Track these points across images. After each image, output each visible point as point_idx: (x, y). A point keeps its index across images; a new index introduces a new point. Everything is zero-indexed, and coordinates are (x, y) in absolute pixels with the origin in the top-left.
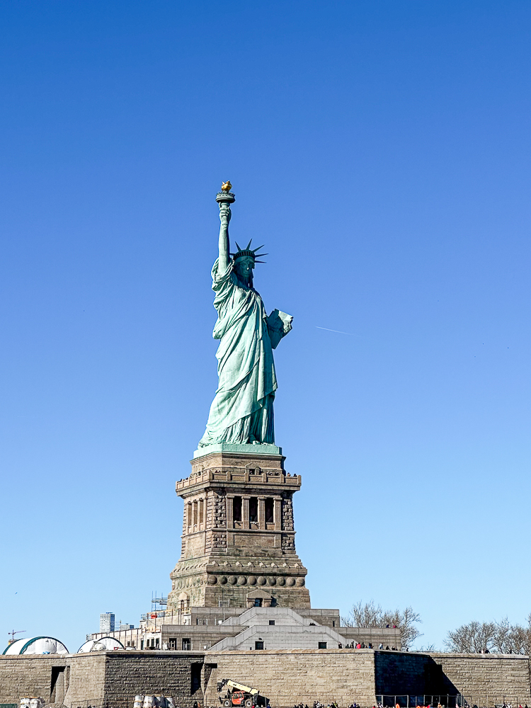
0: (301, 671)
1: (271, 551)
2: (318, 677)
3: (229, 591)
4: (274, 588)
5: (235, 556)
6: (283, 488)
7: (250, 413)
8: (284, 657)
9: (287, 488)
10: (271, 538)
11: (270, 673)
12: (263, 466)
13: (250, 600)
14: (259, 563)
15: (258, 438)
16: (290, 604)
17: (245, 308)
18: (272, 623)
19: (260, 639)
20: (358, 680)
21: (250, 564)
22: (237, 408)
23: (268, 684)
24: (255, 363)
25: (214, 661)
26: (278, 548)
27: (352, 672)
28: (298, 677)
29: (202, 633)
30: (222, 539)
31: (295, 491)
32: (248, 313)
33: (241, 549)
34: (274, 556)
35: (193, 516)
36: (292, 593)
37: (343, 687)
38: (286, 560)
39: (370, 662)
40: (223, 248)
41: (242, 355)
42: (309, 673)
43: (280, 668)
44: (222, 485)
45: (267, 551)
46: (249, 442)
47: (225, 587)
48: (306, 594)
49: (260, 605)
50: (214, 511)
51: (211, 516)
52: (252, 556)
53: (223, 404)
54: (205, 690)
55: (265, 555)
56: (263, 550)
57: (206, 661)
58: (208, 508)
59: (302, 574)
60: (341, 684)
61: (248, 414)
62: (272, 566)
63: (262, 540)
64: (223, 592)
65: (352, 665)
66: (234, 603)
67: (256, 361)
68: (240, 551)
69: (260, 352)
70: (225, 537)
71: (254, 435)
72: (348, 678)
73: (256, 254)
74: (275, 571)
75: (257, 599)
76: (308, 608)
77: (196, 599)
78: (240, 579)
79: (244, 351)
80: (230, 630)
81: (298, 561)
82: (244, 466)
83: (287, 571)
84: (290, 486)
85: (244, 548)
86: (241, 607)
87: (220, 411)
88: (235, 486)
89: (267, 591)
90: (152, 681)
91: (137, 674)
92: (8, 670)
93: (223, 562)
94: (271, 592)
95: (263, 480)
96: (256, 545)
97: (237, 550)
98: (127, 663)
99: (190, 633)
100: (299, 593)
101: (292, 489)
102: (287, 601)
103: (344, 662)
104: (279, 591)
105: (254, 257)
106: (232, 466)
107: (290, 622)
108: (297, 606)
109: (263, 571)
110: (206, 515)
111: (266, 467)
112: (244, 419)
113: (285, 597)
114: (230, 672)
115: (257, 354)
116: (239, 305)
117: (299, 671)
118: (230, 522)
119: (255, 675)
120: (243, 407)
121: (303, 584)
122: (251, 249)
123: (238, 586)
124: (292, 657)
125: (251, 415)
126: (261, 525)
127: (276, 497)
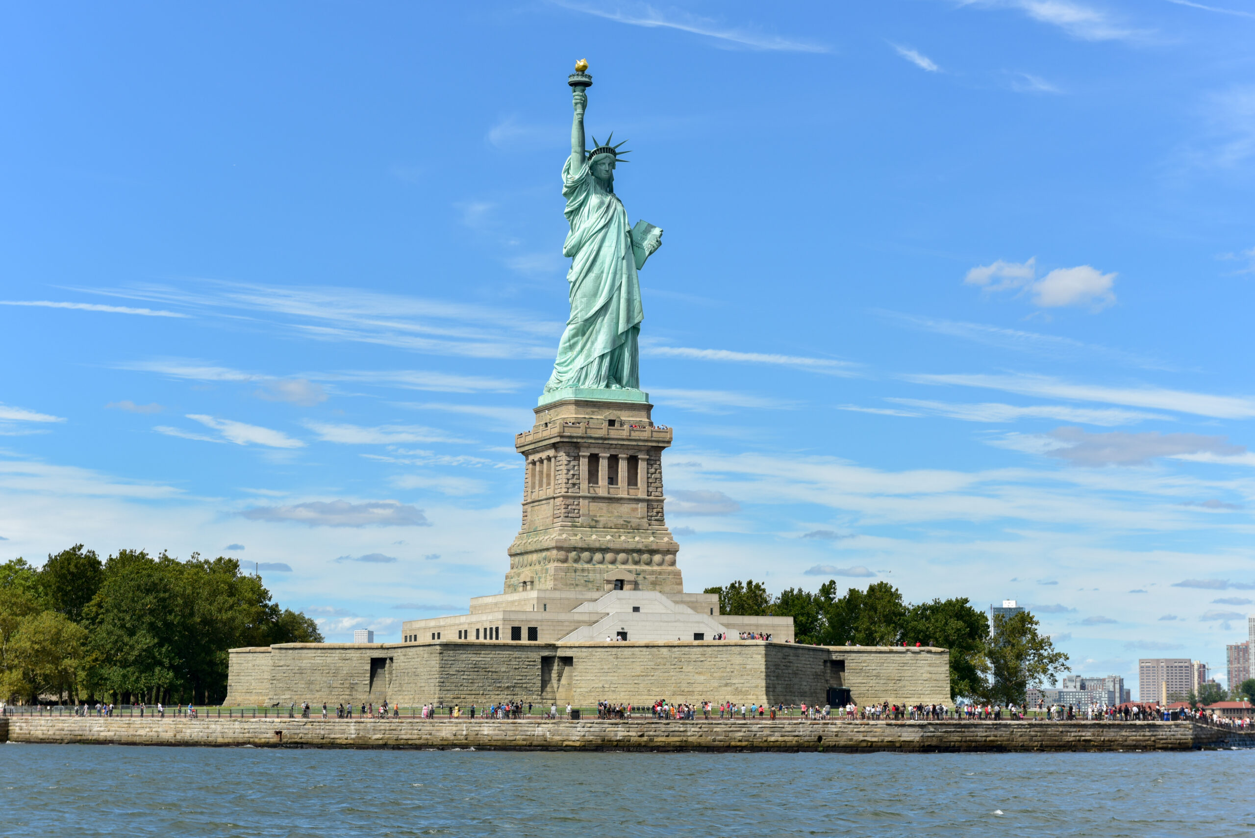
0: (676, 666)
1: (635, 522)
2: (697, 673)
3: (583, 570)
4: (637, 567)
5: (592, 527)
6: (650, 444)
7: (609, 350)
8: (655, 649)
9: (654, 444)
10: (634, 506)
11: (638, 669)
12: (625, 416)
13: (609, 582)
14: (620, 536)
15: (619, 381)
16: (658, 587)
17: (603, 219)
18: (636, 609)
19: (623, 629)
20: (745, 677)
21: (609, 537)
22: (593, 343)
23: (636, 681)
24: (616, 288)
25: (568, 653)
26: (643, 518)
27: (737, 667)
28: (672, 674)
29: (552, 621)
30: (574, 507)
31: (664, 448)
32: (607, 225)
33: (598, 519)
34: (638, 528)
35: (537, 478)
36: (660, 573)
37: (726, 685)
38: (653, 533)
39: (760, 656)
40: (577, 143)
41: (599, 277)
42: (685, 669)
43: (649, 663)
44: (575, 440)
45: (629, 522)
46: (607, 386)
47: (578, 566)
48: (678, 574)
49: (621, 589)
50: (565, 472)
51: (562, 478)
52: (611, 528)
53: (576, 339)
54: (558, 688)
55: (627, 526)
56: (625, 521)
57: (560, 653)
58: (558, 468)
59: (672, 551)
60: (724, 682)
61: (606, 352)
62: (637, 541)
63: (625, 508)
64: (575, 572)
65: (737, 660)
66: (589, 585)
67: (617, 284)
68: (597, 521)
69: (622, 274)
70: (578, 505)
71: (614, 376)
72: (733, 674)
73: (617, 151)
74: (640, 546)
75: (617, 580)
76: (680, 592)
77: (542, 580)
78: (598, 556)
79: (602, 272)
80: (586, 618)
81: (668, 534)
82: (602, 416)
83: (654, 547)
84: (658, 442)
85: (601, 519)
86: (597, 590)
87: (571, 347)
88: (590, 441)
89: (630, 571)
90: (495, 677)
91: (476, 668)
92: (318, 661)
93: (576, 535)
94: (634, 573)
95: (625, 434)
96: (616, 514)
97: (593, 520)
98: (464, 656)
99: (537, 621)
100: (669, 574)
101: (661, 445)
102: (654, 584)
103: (728, 656)
104: (644, 571)
105: (615, 154)
106: (587, 416)
107: (660, 609)
108: (667, 589)
109: (625, 546)
110: (555, 476)
111: (629, 417)
112: (602, 357)
113: (652, 578)
114: (588, 667)
115: (618, 276)
116: (596, 215)
117: (673, 667)
118: (584, 485)
119: (620, 671)
120: (601, 342)
121: (673, 563)
122: (611, 145)
123: (594, 565)
124: (665, 651)
125: (611, 351)
126: (622, 489)
127: (641, 455)
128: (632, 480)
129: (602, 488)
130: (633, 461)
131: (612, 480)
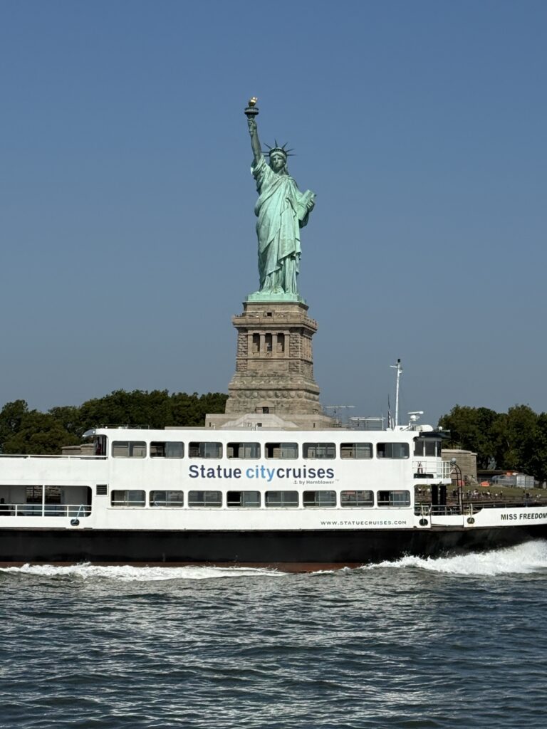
3: (244, 402)
5: (253, 377)
6: (290, 326)
13: (259, 409)
14: (269, 381)
16: (290, 411)
18: (260, 425)
21: (263, 382)
22: (266, 267)
24: (276, 233)
26: (286, 370)
30: (243, 365)
33: (257, 371)
34: (282, 376)
36: (292, 403)
38: (291, 379)
41: (267, 228)
45: (277, 373)
47: (242, 400)
50: (239, 345)
51: (239, 348)
52: (265, 377)
55: (275, 375)
56: (274, 372)
59: (301, 389)
63: (275, 365)
64: (239, 403)
66: (247, 410)
70: (247, 363)
73: (285, 150)
74: (282, 387)
75: (265, 407)
79: (268, 225)
82: (264, 311)
83: (289, 387)
85: (260, 371)
86: (252, 413)
88: (252, 326)
89: (273, 402)
93: (242, 382)
94: (276, 402)
96: (269, 368)
97: (254, 372)
102: (288, 409)
104: (282, 402)
109: (273, 387)
111: (281, 310)
113: (287, 406)
115: (277, 226)
118: (250, 352)
120: (269, 266)
123: (252, 398)
126: (275, 353)
127: (286, 332)
129: (263, 353)
131: (269, 347)
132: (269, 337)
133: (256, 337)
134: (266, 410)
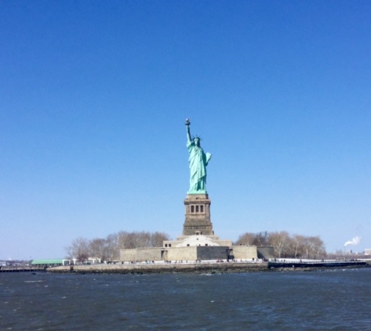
4: (202, 230)
6: (205, 202)
7: (197, 182)
10: (202, 216)
12: (200, 197)
18: (197, 239)
20: (194, 254)
21: (195, 223)
24: (198, 168)
26: (204, 219)
27: (192, 252)
29: (174, 242)
36: (208, 231)
39: (196, 250)
44: (188, 203)
45: (201, 220)
46: (197, 190)
47: (189, 230)
48: (213, 231)
50: (186, 210)
68: (193, 220)
70: (189, 217)
71: (199, 188)
74: (203, 225)
81: (210, 222)
82: (195, 197)
83: (207, 225)
86: (193, 235)
88: (191, 203)
95: (199, 200)
99: (171, 243)
102: (206, 233)
106: (191, 197)
109: (199, 225)
114: (170, 253)
115: (198, 166)
116: (194, 153)
118: (190, 212)
121: (211, 228)
123: (192, 230)
126: (199, 213)
127: (204, 205)
128: (202, 211)
129: (195, 213)
130: (202, 207)
131: (197, 211)
132: (197, 207)
133: (192, 207)
134: (197, 234)
